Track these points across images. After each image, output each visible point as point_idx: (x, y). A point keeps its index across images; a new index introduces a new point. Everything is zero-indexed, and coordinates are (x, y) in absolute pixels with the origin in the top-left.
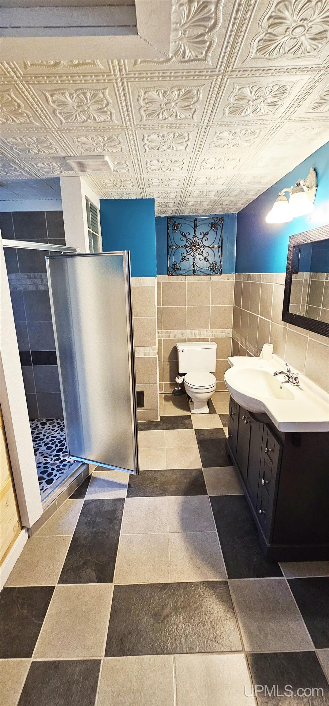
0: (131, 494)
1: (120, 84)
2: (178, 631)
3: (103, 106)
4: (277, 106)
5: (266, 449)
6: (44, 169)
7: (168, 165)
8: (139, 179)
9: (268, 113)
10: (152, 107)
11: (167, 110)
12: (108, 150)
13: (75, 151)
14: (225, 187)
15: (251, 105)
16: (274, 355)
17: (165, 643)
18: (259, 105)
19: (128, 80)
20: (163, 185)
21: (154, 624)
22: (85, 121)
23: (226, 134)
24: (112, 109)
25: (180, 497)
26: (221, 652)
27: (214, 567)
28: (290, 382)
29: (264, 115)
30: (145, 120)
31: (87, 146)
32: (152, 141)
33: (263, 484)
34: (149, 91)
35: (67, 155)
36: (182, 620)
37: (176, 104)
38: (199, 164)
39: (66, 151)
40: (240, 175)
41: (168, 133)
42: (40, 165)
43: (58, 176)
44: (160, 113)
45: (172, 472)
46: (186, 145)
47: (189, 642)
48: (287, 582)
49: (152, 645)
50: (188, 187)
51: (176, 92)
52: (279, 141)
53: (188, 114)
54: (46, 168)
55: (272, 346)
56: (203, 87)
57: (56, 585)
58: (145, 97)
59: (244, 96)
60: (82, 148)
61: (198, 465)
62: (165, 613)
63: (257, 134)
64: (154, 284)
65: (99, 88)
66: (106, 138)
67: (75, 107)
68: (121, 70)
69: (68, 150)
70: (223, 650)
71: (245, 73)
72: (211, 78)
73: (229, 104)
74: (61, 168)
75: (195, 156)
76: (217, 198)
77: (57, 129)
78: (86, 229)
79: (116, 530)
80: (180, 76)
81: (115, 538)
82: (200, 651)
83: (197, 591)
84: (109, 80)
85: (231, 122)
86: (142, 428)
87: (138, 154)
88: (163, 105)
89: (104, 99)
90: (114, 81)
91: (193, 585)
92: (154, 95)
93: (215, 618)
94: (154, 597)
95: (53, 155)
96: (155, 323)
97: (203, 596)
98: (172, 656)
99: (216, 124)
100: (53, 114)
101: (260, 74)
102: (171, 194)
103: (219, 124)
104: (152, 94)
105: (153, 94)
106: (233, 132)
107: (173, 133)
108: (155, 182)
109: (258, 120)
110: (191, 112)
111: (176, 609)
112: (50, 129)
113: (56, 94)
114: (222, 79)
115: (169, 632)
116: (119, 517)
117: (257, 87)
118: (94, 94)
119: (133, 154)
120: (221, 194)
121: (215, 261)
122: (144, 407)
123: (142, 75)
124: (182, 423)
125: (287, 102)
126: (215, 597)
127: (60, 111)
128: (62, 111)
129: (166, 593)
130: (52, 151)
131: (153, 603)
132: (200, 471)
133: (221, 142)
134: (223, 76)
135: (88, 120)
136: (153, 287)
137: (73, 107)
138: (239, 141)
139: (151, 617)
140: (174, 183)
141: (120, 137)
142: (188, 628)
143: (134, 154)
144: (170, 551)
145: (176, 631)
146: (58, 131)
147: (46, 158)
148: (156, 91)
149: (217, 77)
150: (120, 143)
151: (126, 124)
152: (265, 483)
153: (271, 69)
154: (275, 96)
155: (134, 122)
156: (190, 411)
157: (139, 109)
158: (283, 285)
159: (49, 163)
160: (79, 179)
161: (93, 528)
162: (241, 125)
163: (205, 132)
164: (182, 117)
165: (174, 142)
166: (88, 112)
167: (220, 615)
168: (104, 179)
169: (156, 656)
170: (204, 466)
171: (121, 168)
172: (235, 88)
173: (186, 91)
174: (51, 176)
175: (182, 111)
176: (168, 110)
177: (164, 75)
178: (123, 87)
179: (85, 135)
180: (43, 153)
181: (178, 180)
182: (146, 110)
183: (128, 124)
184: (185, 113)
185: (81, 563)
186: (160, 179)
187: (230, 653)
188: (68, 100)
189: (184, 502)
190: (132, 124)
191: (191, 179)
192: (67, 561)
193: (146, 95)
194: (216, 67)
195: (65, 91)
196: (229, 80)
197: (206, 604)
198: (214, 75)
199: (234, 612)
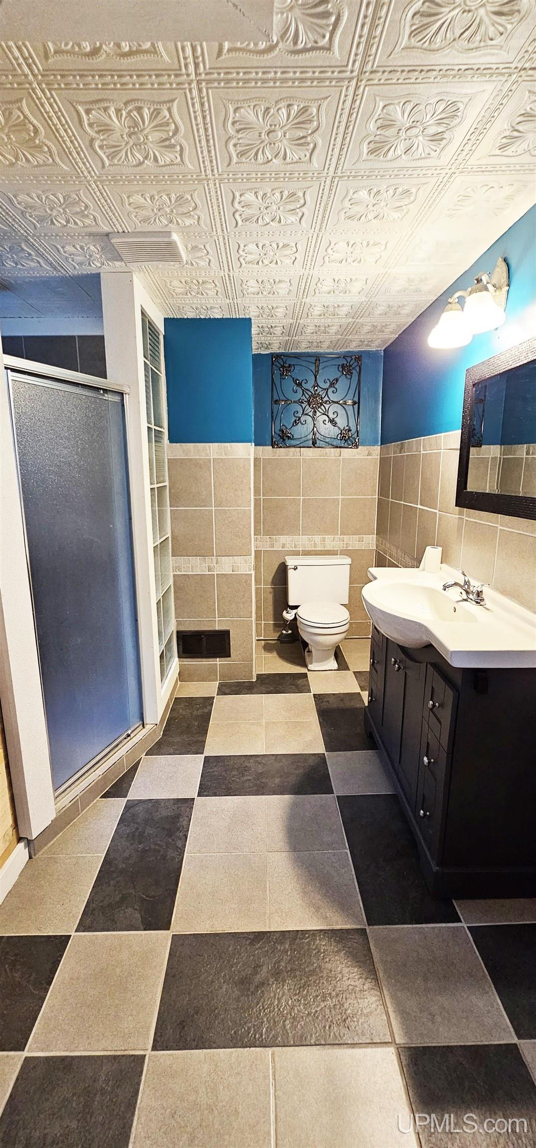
0: (205, 791)
1: (195, 92)
2: (279, 1010)
3: (169, 135)
4: (444, 142)
5: (431, 702)
6: (76, 258)
7: (272, 254)
8: (227, 279)
9: (429, 154)
10: (246, 138)
11: (270, 144)
12: (177, 221)
13: (126, 223)
14: (364, 299)
15: (402, 138)
16: (443, 565)
17: (258, 1029)
18: (415, 139)
19: (209, 85)
20: (265, 293)
21: (239, 998)
22: (140, 164)
23: (363, 194)
24: (183, 141)
25: (287, 798)
26: (354, 1045)
27: (343, 906)
28: (470, 600)
29: (424, 158)
30: (236, 163)
31: (144, 212)
32: (247, 206)
33: (425, 764)
34: (242, 107)
35: (111, 230)
36: (286, 991)
37: (285, 133)
38: (322, 252)
39: (110, 222)
40: (387, 275)
41: (272, 190)
42: (69, 248)
43: (98, 272)
44: (259, 149)
45: (274, 758)
46: (300, 214)
47: (299, 1027)
48: (468, 932)
49: (235, 1032)
50: (305, 296)
51: (284, 111)
52: (448, 210)
53: (303, 153)
54: (79, 255)
55: (440, 549)
56: (327, 102)
57: (73, 934)
58: (236, 119)
59: (392, 121)
60: (135, 217)
61: (319, 748)
62: (257, 979)
63: (414, 194)
64: (249, 455)
65: (163, 99)
66: (173, 197)
67: (125, 136)
68: (196, 65)
69: (114, 220)
70: (356, 1040)
71: (391, 76)
72: (338, 84)
73: (367, 135)
74: (103, 256)
75: (315, 237)
76: (350, 320)
77: (95, 178)
78: (141, 359)
79: (178, 847)
80: (291, 79)
81: (177, 860)
82: (317, 1043)
83: (314, 944)
84: (178, 84)
85: (372, 170)
86: (227, 691)
87: (225, 230)
88: (263, 134)
89: (171, 120)
90: (187, 85)
91: (307, 935)
92: (249, 116)
93: (345, 987)
94: (240, 955)
95: (89, 230)
96: (250, 518)
97: (324, 952)
98: (269, 1051)
99: (348, 174)
100: (89, 148)
101: (416, 79)
102: (277, 310)
103: (353, 174)
104: (246, 113)
105: (248, 114)
106: (375, 190)
107: (279, 191)
108: (253, 286)
109: (415, 168)
110: (308, 150)
111: (277, 974)
112: (85, 177)
113: (93, 109)
114: (357, 87)
115: (264, 1011)
116: (183, 827)
117: (412, 104)
118: (155, 110)
119: (216, 231)
120: (357, 312)
121: (347, 426)
122: (230, 656)
123: (230, 76)
124: (292, 685)
125: (459, 134)
126: (345, 954)
127: (101, 144)
128: (105, 143)
129: (260, 948)
130: (88, 221)
131: (238, 963)
132: (322, 757)
133: (355, 209)
134: (358, 80)
135: (146, 161)
136: (248, 459)
137: (122, 136)
138: (385, 208)
139: (234, 986)
140: (283, 289)
141: (195, 195)
142: (297, 1004)
143: (219, 230)
144: (269, 881)
145: (276, 1009)
146: (98, 183)
147: (79, 235)
148: (252, 107)
149: (349, 82)
150: (196, 208)
151: (205, 171)
152: (429, 762)
153: (433, 70)
154: (440, 121)
155: (218, 169)
156: (306, 666)
157: (227, 142)
158: (457, 449)
159: (84, 245)
160: (132, 276)
161: (140, 843)
162: (388, 177)
163: (331, 190)
164: (295, 160)
165: (281, 208)
166: (146, 147)
167: (352, 983)
168: (170, 279)
169: (242, 1049)
170: (329, 748)
171: (198, 258)
172: (377, 105)
173: (300, 108)
174: (86, 270)
175: (293, 147)
176: (273, 145)
177: (265, 76)
178: (201, 98)
179: (140, 191)
180: (73, 226)
181: (289, 284)
182: (237, 144)
183: (209, 172)
184: (298, 151)
185: (117, 899)
186: (260, 281)
187: (370, 1045)
188: (113, 121)
189: (294, 806)
190: (216, 171)
191: (309, 281)
192: (93, 895)
193: (237, 114)
194: (346, 64)
195: (108, 105)
196: (367, 89)
197: (329, 966)
198: (342, 79)
199: (376, 979)
